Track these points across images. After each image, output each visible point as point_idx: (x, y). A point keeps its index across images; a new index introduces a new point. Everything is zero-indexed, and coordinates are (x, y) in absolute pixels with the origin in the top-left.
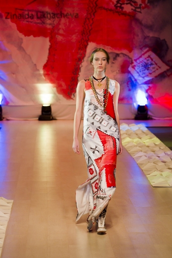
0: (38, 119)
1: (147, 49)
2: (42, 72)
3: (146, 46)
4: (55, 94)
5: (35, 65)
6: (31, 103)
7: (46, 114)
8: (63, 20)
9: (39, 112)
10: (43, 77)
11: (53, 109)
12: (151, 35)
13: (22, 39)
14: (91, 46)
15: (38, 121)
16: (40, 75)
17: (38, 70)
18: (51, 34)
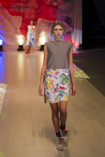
0: (17, 50)
1: (63, 21)
2: (19, 31)
3: (62, 20)
4: (24, 40)
5: (16, 28)
6: (14, 44)
7: (21, 48)
8: (28, 9)
9: (18, 47)
10: (20, 33)
11: (24, 46)
12: (65, 15)
13: (10, 17)
14: (40, 20)
15: (17, 52)
16: (18, 32)
17: (17, 30)
18: (23, 15)
